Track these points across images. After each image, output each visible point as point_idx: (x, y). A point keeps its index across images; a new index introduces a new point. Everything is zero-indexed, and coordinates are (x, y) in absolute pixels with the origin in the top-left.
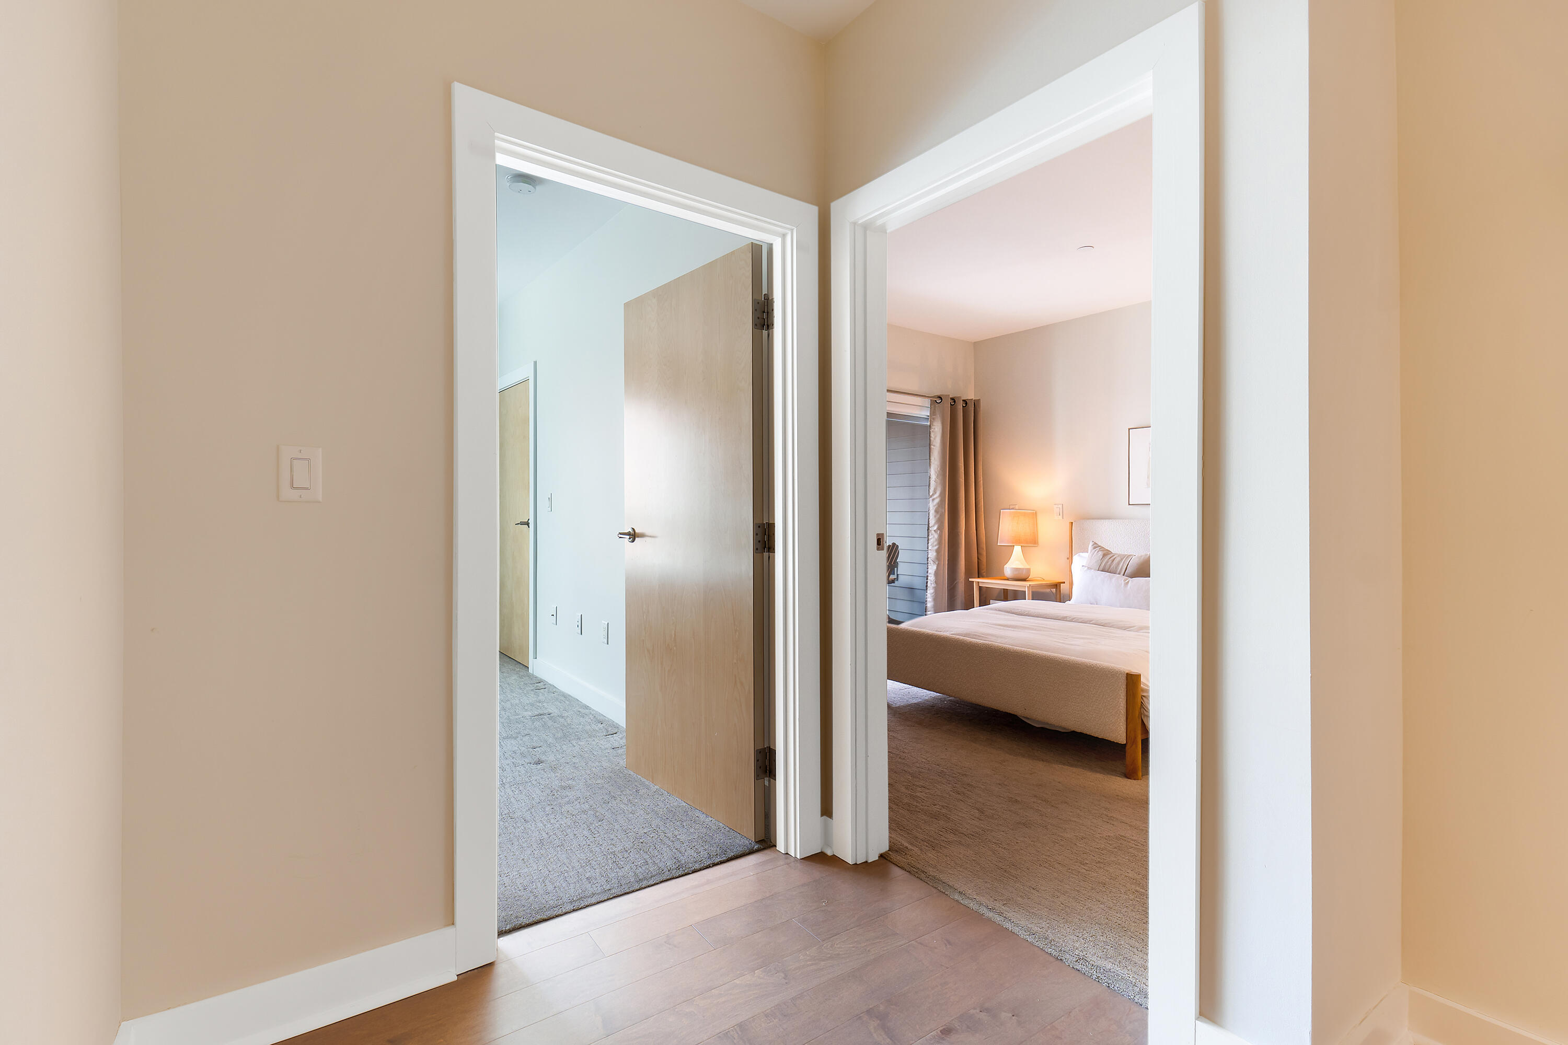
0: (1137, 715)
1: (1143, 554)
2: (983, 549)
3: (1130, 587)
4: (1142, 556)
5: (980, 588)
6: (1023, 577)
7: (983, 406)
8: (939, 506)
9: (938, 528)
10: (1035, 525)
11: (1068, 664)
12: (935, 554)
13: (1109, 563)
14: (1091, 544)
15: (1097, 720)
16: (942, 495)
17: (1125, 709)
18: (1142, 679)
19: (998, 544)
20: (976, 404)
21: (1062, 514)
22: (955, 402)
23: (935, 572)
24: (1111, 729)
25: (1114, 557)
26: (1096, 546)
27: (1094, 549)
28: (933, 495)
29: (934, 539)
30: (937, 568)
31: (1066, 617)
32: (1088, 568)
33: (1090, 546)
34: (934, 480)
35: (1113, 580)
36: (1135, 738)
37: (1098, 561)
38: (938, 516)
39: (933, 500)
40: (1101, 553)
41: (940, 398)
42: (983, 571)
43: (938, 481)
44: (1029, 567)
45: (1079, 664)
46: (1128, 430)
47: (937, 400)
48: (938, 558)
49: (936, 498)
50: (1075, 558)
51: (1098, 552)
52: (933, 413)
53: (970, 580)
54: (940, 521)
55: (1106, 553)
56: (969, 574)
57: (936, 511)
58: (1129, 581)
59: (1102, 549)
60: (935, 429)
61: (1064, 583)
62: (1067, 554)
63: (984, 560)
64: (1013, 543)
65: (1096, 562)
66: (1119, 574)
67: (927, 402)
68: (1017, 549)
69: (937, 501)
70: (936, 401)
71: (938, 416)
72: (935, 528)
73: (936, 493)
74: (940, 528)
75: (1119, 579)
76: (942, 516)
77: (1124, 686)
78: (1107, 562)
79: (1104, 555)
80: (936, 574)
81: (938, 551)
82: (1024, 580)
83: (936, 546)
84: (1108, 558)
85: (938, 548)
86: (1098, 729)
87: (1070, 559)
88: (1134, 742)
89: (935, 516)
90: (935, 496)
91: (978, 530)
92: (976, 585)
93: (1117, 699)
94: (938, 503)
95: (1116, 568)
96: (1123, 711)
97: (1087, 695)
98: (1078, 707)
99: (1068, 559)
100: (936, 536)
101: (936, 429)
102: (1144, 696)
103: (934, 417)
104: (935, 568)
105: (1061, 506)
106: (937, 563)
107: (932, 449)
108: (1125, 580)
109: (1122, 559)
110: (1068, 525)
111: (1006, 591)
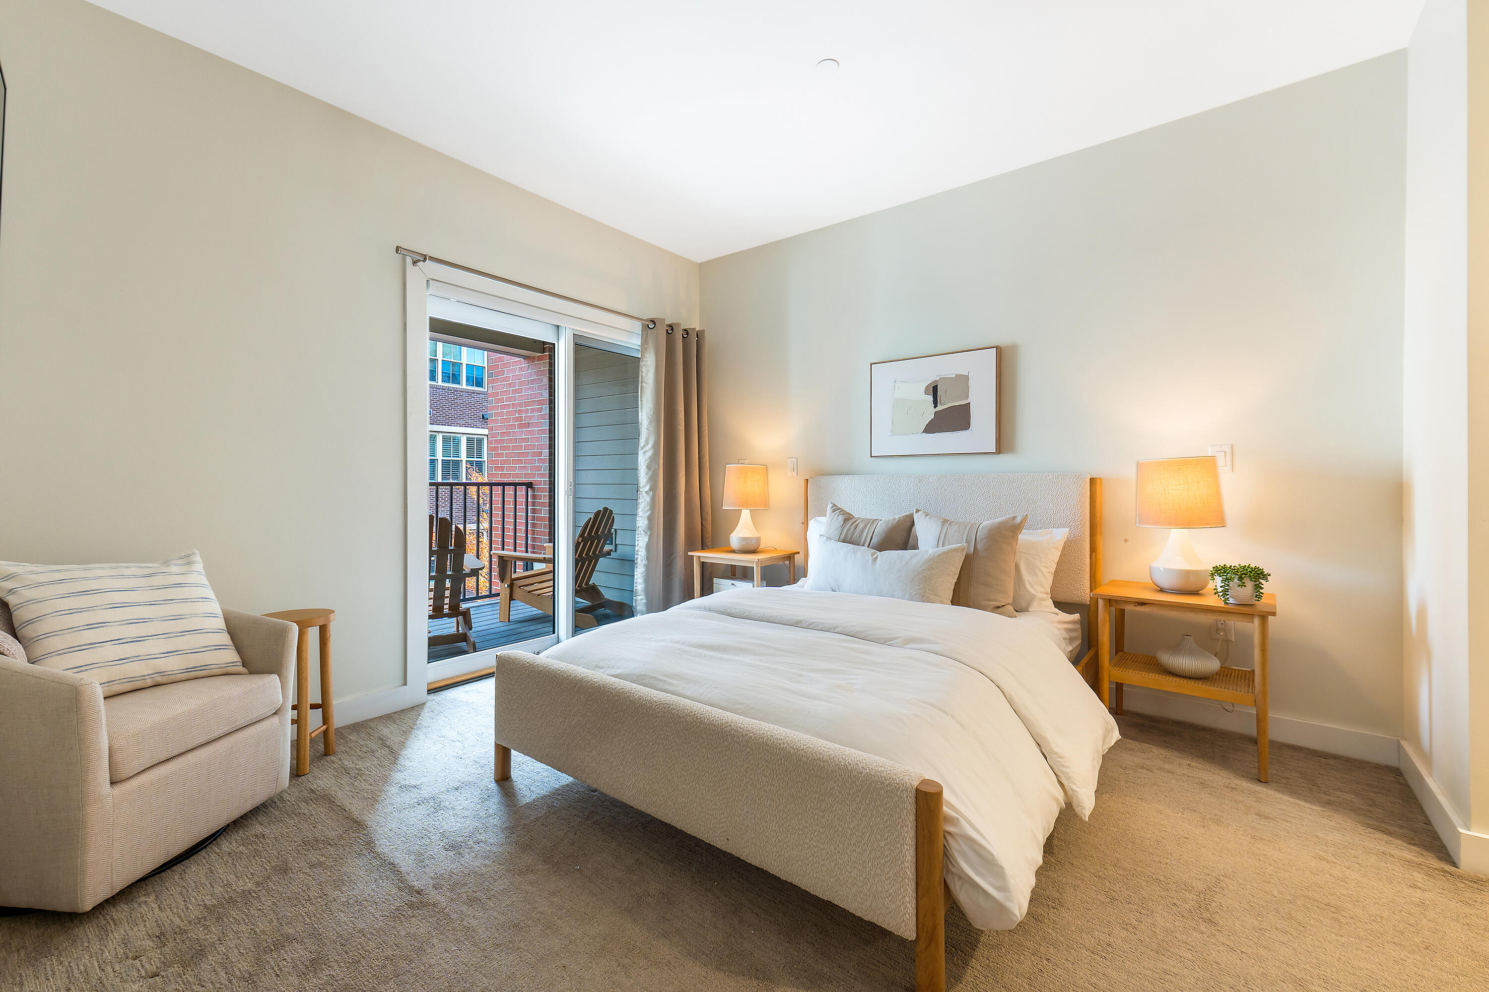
0: (938, 879)
1: (891, 518)
2: (708, 513)
3: (880, 566)
4: (889, 521)
5: (703, 565)
6: (752, 547)
7: (708, 340)
8: (651, 461)
9: (651, 489)
10: (767, 482)
11: (804, 759)
12: (646, 522)
13: (851, 530)
14: (830, 505)
15: (860, 884)
16: (656, 446)
17: (914, 866)
18: (947, 795)
19: (723, 508)
20: (699, 335)
21: (796, 469)
22: (672, 330)
23: (646, 544)
24: (888, 908)
25: (857, 523)
26: (835, 509)
27: (834, 512)
28: (644, 446)
29: (646, 504)
30: (649, 540)
31: (802, 621)
32: (827, 538)
33: (829, 509)
34: (646, 427)
35: (859, 555)
36: (935, 928)
37: (838, 528)
38: (650, 473)
39: (645, 453)
40: (841, 518)
41: (653, 321)
42: (708, 541)
43: (652, 429)
44: (758, 535)
45: (824, 762)
46: (870, 365)
47: (650, 325)
48: (650, 527)
49: (649, 449)
50: (811, 523)
51: (838, 516)
52: (644, 342)
53: (689, 553)
54: (653, 480)
55: (848, 518)
56: (690, 545)
57: (648, 467)
58: (877, 556)
59: (843, 512)
60: (647, 361)
61: (799, 553)
62: (801, 518)
63: (709, 526)
64: (739, 506)
65: (835, 529)
66: (863, 545)
67: (637, 326)
68: (745, 514)
69: (650, 453)
70: (648, 325)
71: (651, 345)
72: (647, 489)
73: (648, 444)
74: (653, 489)
75: (864, 553)
76: (655, 473)
77: (912, 818)
78: (849, 529)
79: (846, 520)
80: (648, 547)
81: (650, 518)
82: (754, 552)
83: (647, 511)
84: (850, 523)
85: (651, 514)
86: (862, 903)
87: (806, 524)
88: (932, 938)
89: (647, 474)
90: (647, 448)
91: (702, 490)
92: (696, 560)
93: (899, 846)
94: (651, 457)
95: (860, 537)
96: (910, 873)
97: (840, 829)
98: (823, 852)
99: (803, 523)
100: (648, 499)
101: (649, 362)
102: (949, 833)
103: (646, 346)
104: (647, 540)
105: (794, 460)
106: (649, 533)
107: (644, 388)
108: (873, 555)
109: (866, 526)
110: (803, 483)
111: (733, 567)
